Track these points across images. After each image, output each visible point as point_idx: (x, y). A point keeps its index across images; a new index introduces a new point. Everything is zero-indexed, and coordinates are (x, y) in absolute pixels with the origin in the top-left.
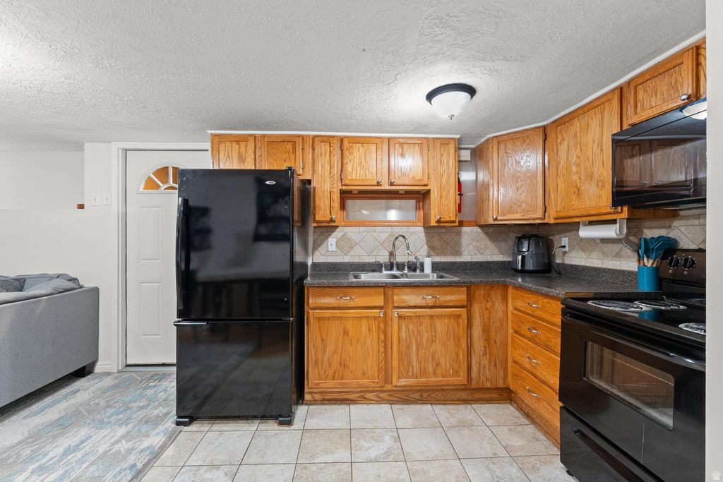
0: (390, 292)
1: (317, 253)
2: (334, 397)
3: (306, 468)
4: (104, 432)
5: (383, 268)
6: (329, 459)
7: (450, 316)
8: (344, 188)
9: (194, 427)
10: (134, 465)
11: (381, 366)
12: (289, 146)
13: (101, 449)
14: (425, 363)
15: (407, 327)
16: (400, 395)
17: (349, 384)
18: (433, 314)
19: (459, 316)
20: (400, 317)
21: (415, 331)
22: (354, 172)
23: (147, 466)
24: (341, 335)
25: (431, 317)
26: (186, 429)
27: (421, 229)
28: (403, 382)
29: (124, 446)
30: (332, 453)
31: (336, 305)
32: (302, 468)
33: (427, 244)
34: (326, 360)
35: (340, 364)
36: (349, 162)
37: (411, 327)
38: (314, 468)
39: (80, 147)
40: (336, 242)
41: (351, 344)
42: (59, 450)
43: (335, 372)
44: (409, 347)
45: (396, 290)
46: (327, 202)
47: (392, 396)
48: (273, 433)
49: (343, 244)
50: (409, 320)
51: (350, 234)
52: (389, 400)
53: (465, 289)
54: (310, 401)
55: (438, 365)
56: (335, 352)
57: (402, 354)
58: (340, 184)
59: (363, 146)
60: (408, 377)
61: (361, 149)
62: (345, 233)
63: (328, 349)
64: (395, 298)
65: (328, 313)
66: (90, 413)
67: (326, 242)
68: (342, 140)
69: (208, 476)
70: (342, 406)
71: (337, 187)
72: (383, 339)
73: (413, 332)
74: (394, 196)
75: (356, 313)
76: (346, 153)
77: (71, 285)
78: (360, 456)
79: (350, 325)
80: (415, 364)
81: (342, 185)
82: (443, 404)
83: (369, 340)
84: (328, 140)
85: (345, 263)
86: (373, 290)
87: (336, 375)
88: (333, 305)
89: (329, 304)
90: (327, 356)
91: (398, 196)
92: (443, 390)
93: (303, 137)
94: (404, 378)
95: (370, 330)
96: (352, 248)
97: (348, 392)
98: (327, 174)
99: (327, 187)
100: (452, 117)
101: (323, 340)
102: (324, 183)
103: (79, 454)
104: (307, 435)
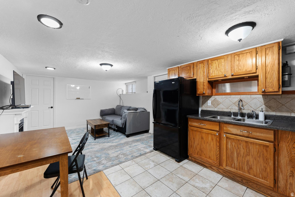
0: (223, 125)
1: (203, 106)
2: (199, 162)
3: (173, 175)
4: (142, 145)
5: (232, 115)
6: (181, 177)
7: (260, 145)
8: (209, 80)
9: (156, 152)
10: (141, 153)
11: (217, 156)
12: (189, 68)
13: (139, 148)
14: (242, 164)
15: (231, 143)
16: (230, 175)
17: (203, 159)
18: (247, 140)
19: (267, 146)
20: (227, 138)
21: (236, 146)
22: (213, 73)
23: (143, 154)
24: (201, 138)
25: (246, 142)
26: (155, 151)
27: (261, 96)
28: (228, 168)
29: (142, 149)
30: (184, 176)
31: (198, 126)
32: (171, 174)
33: (265, 104)
34: (195, 146)
35: (200, 149)
36: (211, 69)
37: (234, 144)
38: (175, 176)
39: (146, 78)
40: (211, 102)
41: (204, 143)
42: (134, 145)
43: (198, 152)
44: (232, 153)
45: (225, 125)
46: (202, 87)
47: (225, 173)
48: (172, 162)
49: (214, 103)
50: (233, 141)
51: (217, 99)
52: (223, 174)
53: (272, 132)
54: (191, 159)
55: (251, 168)
56: (198, 144)
57: (228, 155)
58: (207, 79)
59: (217, 61)
60: (231, 167)
61: (217, 62)
62: (216, 98)
63: (195, 142)
64: (225, 128)
65: (195, 129)
66: (143, 140)
67: (207, 102)
68: (208, 60)
69: (151, 163)
70: (201, 166)
71: (206, 80)
72: (218, 145)
73: (235, 146)
74: (242, 80)
75: (206, 131)
76: (210, 66)
77: (144, 110)
78: (192, 182)
79: (204, 135)
80: (236, 163)
81: (208, 79)
82: (256, 191)
83: (212, 144)
84: (202, 62)
85: (214, 111)
86: (214, 123)
87: (199, 153)
88: (197, 126)
89: (196, 125)
90: (195, 145)
91: (244, 80)
92: (257, 184)
93: (193, 63)
94: (229, 167)
95: (212, 140)
96: (218, 105)
97: (204, 162)
98: (202, 75)
99: (202, 80)
100: (240, 40)
101: (194, 139)
102: (201, 79)
103: (136, 147)
104: (181, 168)
